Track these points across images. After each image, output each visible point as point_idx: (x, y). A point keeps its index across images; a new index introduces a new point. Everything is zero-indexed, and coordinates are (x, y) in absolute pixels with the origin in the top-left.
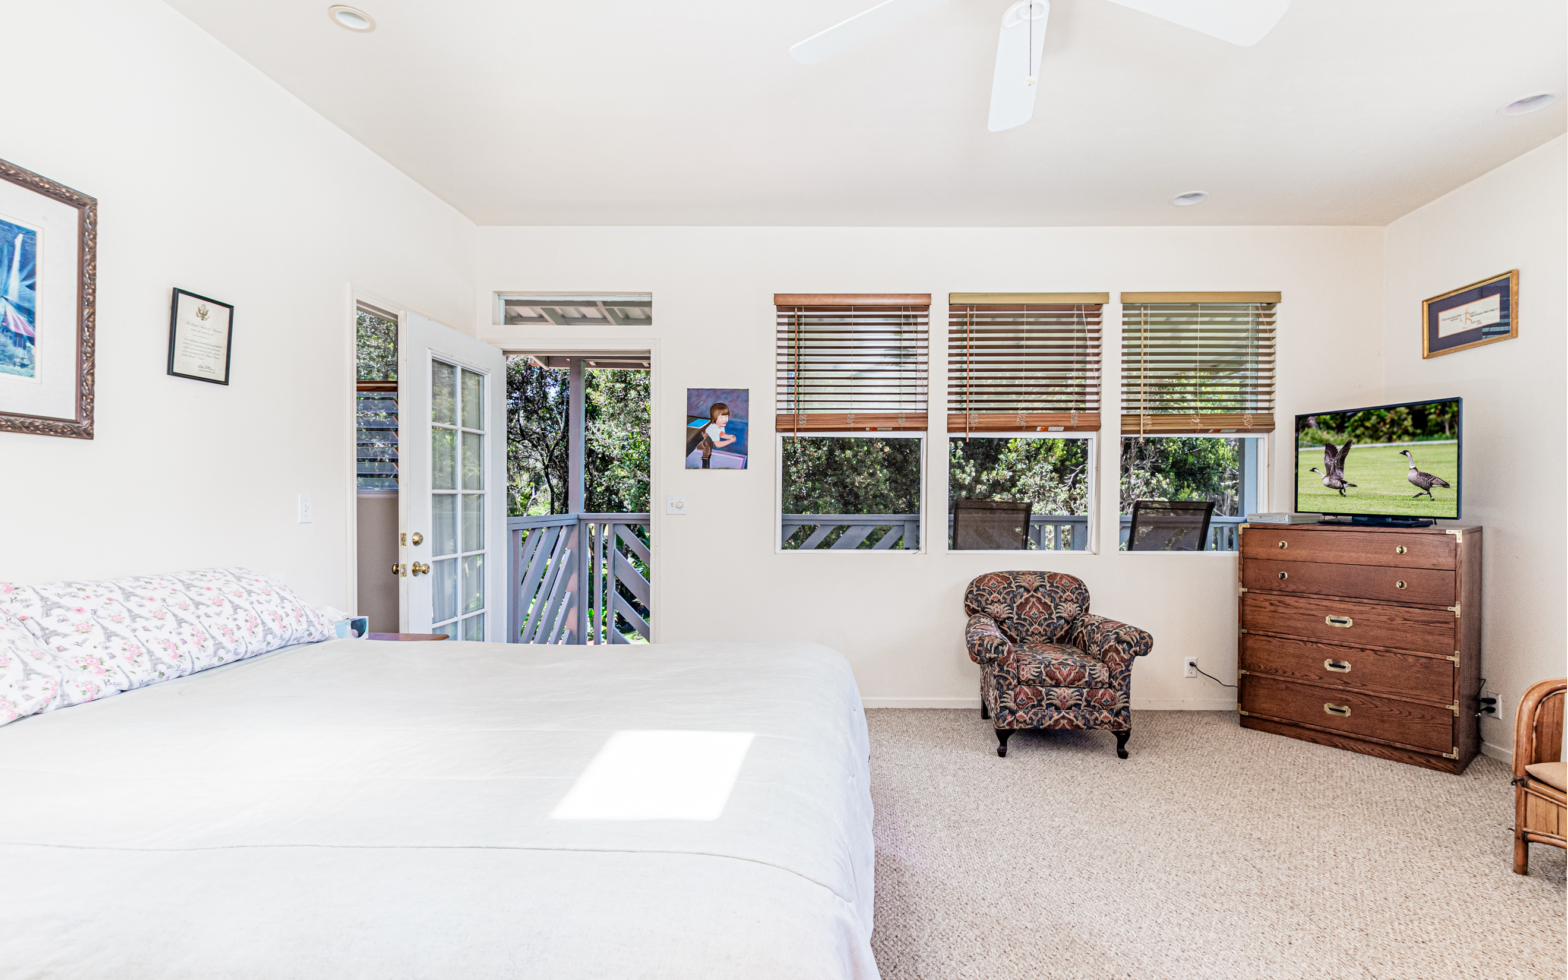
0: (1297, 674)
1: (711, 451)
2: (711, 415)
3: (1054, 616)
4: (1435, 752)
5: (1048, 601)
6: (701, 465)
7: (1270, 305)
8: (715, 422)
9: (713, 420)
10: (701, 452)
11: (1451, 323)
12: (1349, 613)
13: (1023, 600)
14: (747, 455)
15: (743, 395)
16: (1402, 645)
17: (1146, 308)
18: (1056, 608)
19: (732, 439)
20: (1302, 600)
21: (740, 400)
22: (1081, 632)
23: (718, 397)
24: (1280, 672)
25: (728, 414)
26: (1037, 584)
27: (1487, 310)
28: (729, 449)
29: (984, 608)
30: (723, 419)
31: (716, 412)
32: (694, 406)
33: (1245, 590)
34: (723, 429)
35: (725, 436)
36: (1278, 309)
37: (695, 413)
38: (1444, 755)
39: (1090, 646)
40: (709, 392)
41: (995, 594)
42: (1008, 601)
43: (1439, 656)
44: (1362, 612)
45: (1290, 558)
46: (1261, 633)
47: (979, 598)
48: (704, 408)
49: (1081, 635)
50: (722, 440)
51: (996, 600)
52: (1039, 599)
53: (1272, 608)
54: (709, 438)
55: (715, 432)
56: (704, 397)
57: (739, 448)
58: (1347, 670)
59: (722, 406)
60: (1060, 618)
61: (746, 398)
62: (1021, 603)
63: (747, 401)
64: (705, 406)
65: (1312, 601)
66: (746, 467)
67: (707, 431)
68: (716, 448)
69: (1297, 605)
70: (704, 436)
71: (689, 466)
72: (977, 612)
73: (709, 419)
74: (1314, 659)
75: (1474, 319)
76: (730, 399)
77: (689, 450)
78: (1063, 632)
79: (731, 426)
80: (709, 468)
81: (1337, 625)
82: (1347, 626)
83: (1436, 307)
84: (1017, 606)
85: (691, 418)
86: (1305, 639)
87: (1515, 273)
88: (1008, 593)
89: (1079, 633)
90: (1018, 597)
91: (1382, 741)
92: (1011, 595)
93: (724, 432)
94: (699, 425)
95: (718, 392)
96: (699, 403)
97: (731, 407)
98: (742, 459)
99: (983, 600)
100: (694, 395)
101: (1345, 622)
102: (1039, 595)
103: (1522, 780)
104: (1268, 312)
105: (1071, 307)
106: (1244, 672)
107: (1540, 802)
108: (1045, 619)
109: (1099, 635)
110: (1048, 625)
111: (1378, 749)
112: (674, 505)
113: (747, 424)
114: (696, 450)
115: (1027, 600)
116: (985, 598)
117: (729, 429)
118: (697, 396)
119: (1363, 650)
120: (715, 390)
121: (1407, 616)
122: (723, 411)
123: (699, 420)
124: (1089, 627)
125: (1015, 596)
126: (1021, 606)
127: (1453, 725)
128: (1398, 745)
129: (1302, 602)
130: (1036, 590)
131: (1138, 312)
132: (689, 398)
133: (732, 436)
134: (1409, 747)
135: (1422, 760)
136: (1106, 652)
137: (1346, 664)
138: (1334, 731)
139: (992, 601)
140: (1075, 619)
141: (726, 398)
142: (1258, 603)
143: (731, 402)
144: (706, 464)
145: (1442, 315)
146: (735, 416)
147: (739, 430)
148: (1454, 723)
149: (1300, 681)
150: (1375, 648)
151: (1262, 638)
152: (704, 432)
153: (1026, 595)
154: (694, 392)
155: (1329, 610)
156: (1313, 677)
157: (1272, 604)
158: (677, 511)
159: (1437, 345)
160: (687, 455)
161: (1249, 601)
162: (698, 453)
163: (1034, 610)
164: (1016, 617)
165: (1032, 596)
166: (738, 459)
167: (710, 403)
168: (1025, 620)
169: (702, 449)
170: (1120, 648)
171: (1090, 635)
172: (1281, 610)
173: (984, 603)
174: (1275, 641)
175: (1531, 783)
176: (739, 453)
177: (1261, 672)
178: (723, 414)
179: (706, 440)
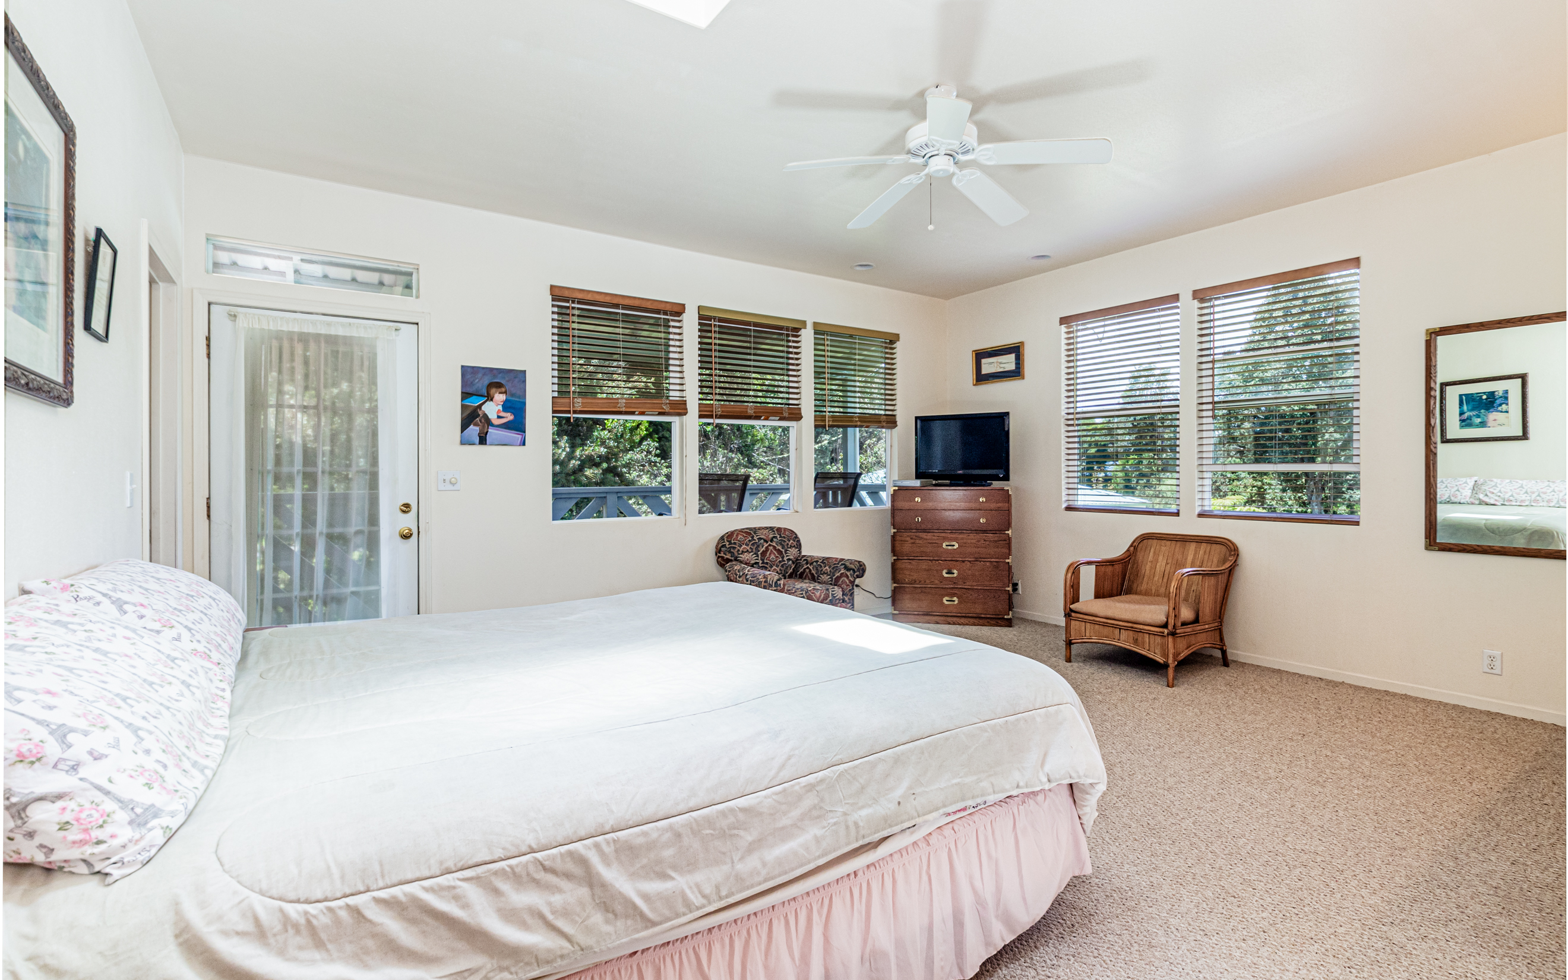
0: (928, 581)
1: (488, 428)
2: (488, 393)
3: (785, 559)
4: (1001, 616)
5: (780, 548)
6: (477, 440)
7: (892, 342)
8: (492, 400)
9: (490, 398)
10: (477, 428)
11: (989, 366)
12: (955, 540)
13: (764, 549)
14: (525, 432)
15: (520, 376)
16: (984, 556)
17: (827, 335)
18: (786, 553)
19: (509, 417)
20: (930, 534)
21: (517, 380)
22: (808, 568)
23: (495, 376)
24: (918, 582)
25: (505, 392)
26: (771, 536)
27: (1007, 362)
28: (507, 426)
29: (737, 557)
30: (500, 398)
31: (493, 391)
32: (469, 382)
33: (895, 530)
34: (500, 407)
35: (502, 414)
36: (898, 345)
37: (469, 390)
38: (1006, 617)
39: (819, 576)
40: (485, 370)
41: (744, 546)
42: (754, 550)
43: (1002, 560)
44: (962, 539)
45: (922, 508)
46: (906, 558)
47: (732, 550)
48: (480, 386)
49: (807, 570)
50: (499, 417)
51: (745, 550)
52: (774, 547)
53: (912, 541)
54: (485, 416)
55: (492, 409)
56: (480, 375)
57: (518, 425)
58: (955, 575)
59: (499, 385)
60: (789, 560)
61: (523, 379)
62: (763, 551)
63: (525, 381)
64: (482, 383)
65: (936, 534)
66: (524, 444)
67: (483, 408)
68: (493, 425)
69: (925, 537)
70: (480, 413)
71: (463, 442)
72: (731, 561)
73: (485, 397)
74: (937, 570)
75: (1002, 365)
76: (507, 379)
77: (464, 427)
78: (791, 570)
79: (509, 405)
80: (486, 444)
81: (950, 547)
82: (955, 547)
83: (980, 355)
84: (761, 554)
85: (465, 395)
86: (932, 558)
87: (1022, 343)
88: (753, 544)
89: (805, 569)
90: (761, 547)
91: (975, 615)
92: (756, 546)
93: (501, 409)
94: (474, 402)
95: (495, 371)
96: (474, 381)
97: (508, 386)
98: (520, 437)
99: (735, 552)
100: (468, 373)
101: (954, 546)
102: (774, 544)
103: (1069, 614)
104: (890, 346)
105: (781, 328)
106: (895, 585)
107: (1077, 622)
108: (780, 562)
109: (827, 568)
110: (782, 566)
111: (972, 620)
112: (447, 481)
113: (525, 404)
114: (472, 427)
115: (767, 548)
116: (736, 550)
117: (507, 407)
118: (472, 373)
119: (963, 561)
120: (491, 370)
121: (986, 538)
122: (500, 390)
123: (474, 397)
124: (815, 563)
125: (758, 546)
126: (764, 553)
127: (1009, 599)
128: (983, 616)
129: (929, 536)
130: (772, 541)
131: (823, 337)
132: (463, 375)
133: (509, 414)
134: (988, 616)
135: (994, 622)
136: (838, 578)
137: (955, 571)
138: (949, 614)
139: (743, 551)
140: (797, 560)
141: (504, 378)
142: (903, 539)
143: (508, 381)
144: (483, 441)
145: (984, 361)
146: (512, 395)
147: (516, 408)
148: (1009, 597)
149: (929, 586)
150: (970, 560)
151: (906, 561)
152: (480, 409)
153: (766, 545)
154: (469, 370)
155: (945, 539)
156: (937, 582)
157: (911, 539)
158: (451, 487)
159: (981, 378)
160: (462, 431)
161: (898, 538)
162: (474, 430)
163: (772, 556)
164: (761, 562)
165: (770, 545)
166: (516, 436)
167: (486, 381)
168: (767, 563)
169: (479, 425)
170: (848, 574)
171: (817, 569)
172: (917, 541)
173: (736, 554)
174: (914, 562)
175: (1073, 614)
176: (517, 431)
177: (906, 584)
178: (500, 393)
179: (483, 417)
